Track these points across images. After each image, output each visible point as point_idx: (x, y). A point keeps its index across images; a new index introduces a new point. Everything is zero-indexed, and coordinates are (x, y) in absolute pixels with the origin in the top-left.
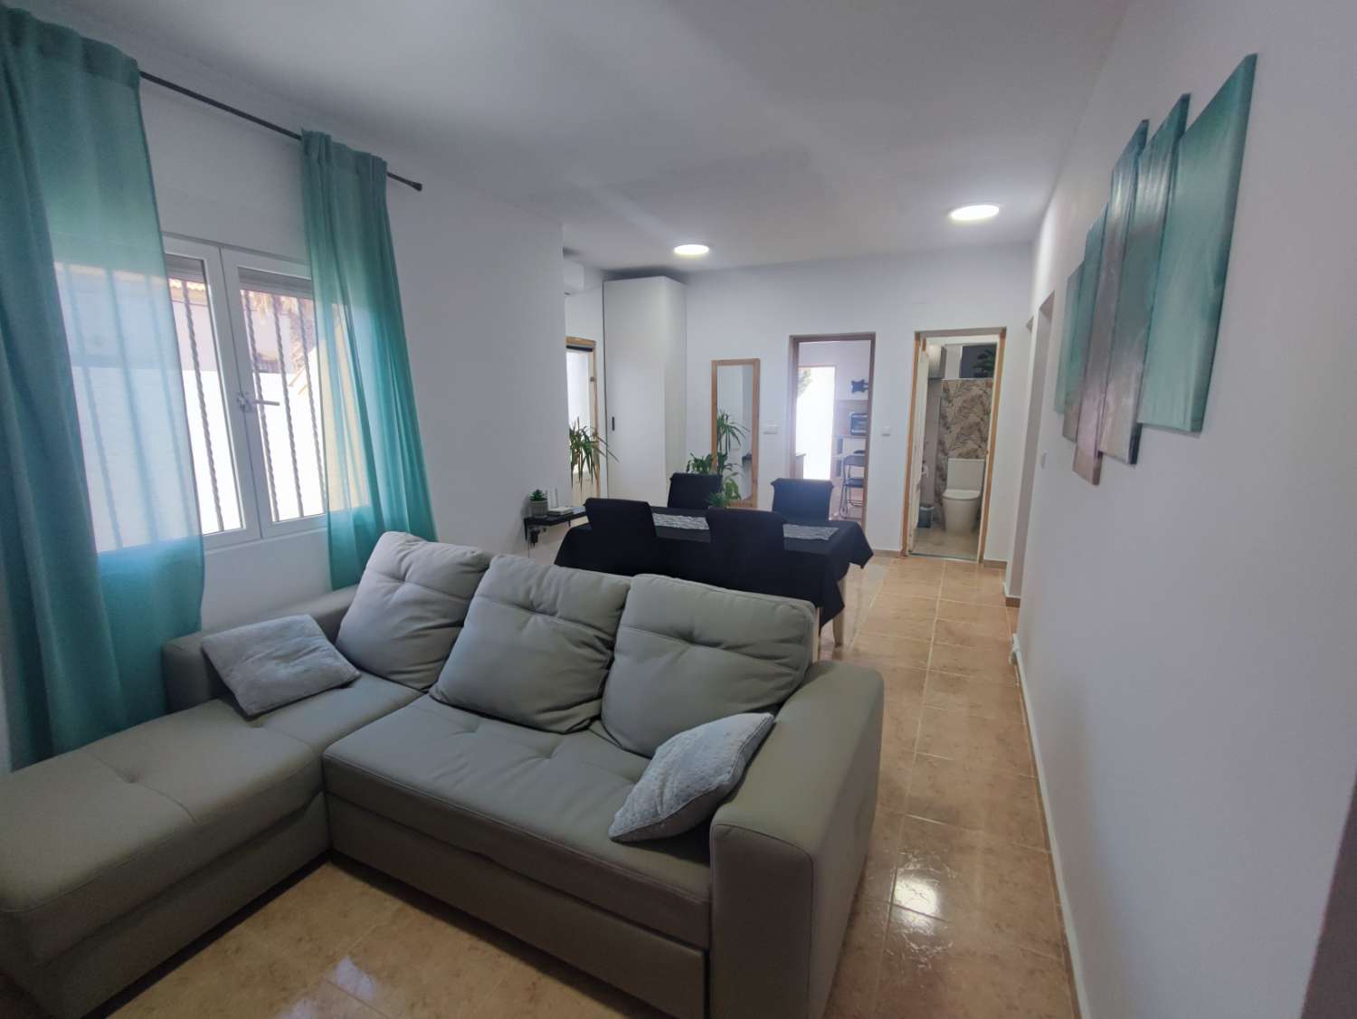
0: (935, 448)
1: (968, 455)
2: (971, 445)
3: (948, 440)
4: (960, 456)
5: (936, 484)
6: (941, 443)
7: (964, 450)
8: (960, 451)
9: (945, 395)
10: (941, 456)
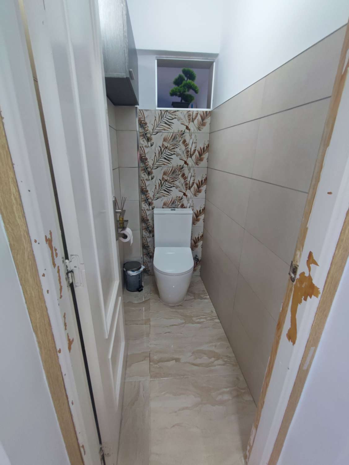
0: (138, 198)
1: (173, 205)
2: (175, 193)
3: (151, 187)
4: (165, 205)
5: (142, 237)
6: (143, 191)
7: (167, 199)
8: (165, 199)
9: (142, 130)
10: (145, 206)
